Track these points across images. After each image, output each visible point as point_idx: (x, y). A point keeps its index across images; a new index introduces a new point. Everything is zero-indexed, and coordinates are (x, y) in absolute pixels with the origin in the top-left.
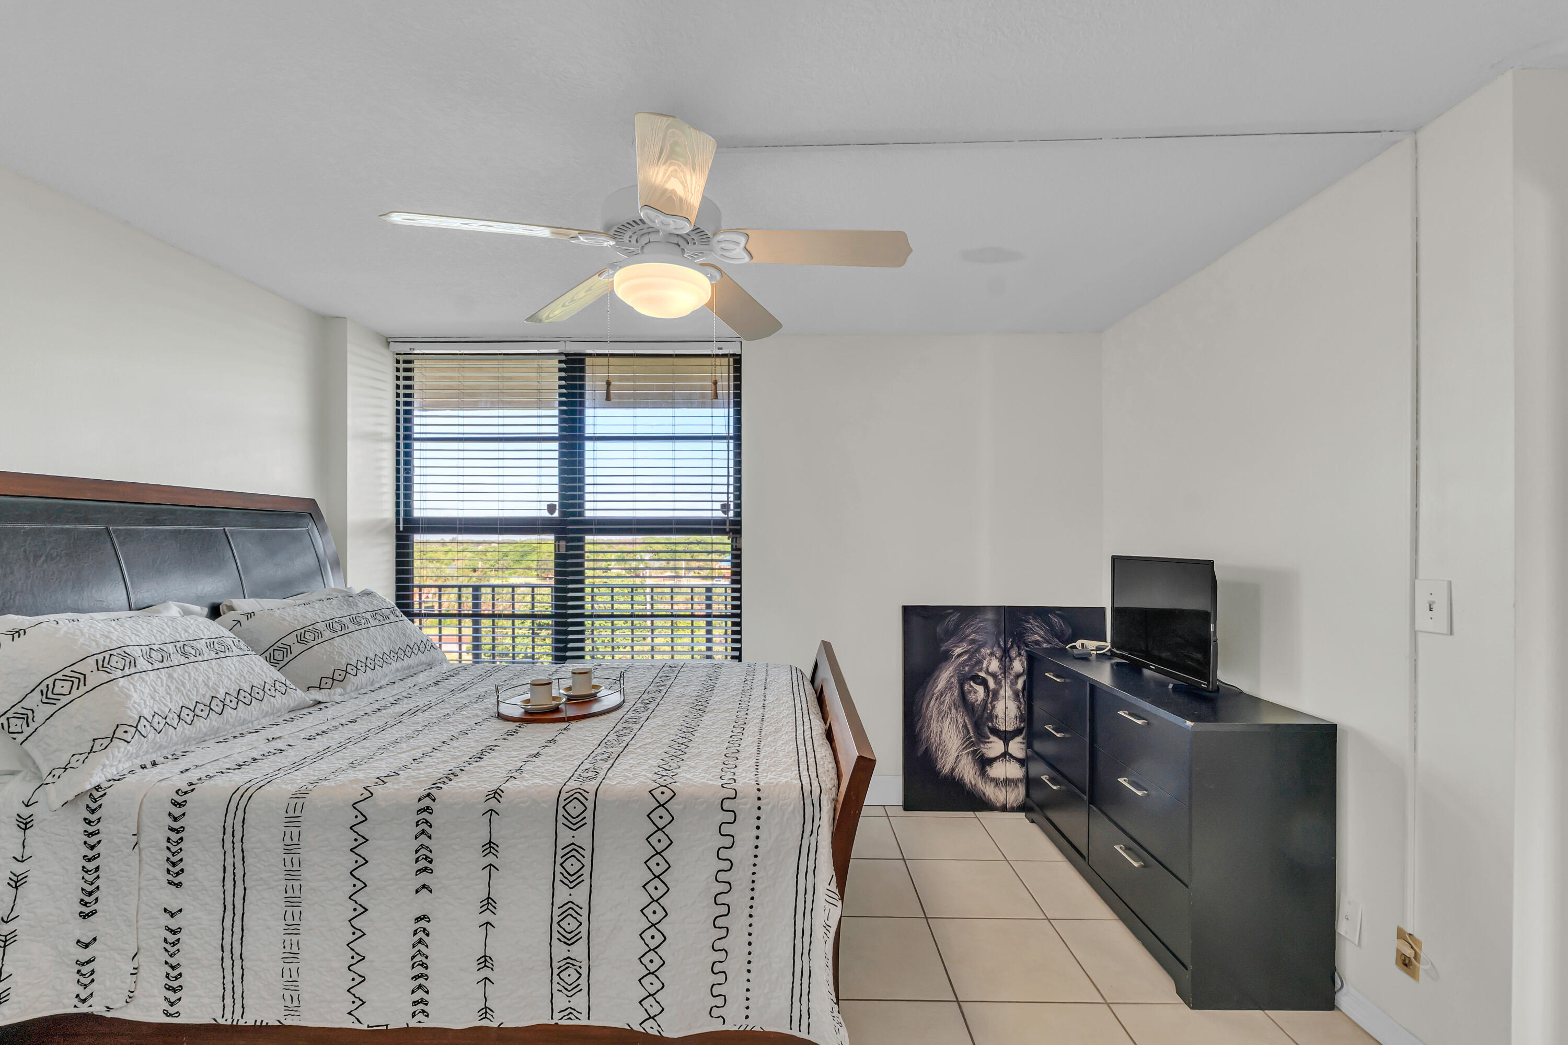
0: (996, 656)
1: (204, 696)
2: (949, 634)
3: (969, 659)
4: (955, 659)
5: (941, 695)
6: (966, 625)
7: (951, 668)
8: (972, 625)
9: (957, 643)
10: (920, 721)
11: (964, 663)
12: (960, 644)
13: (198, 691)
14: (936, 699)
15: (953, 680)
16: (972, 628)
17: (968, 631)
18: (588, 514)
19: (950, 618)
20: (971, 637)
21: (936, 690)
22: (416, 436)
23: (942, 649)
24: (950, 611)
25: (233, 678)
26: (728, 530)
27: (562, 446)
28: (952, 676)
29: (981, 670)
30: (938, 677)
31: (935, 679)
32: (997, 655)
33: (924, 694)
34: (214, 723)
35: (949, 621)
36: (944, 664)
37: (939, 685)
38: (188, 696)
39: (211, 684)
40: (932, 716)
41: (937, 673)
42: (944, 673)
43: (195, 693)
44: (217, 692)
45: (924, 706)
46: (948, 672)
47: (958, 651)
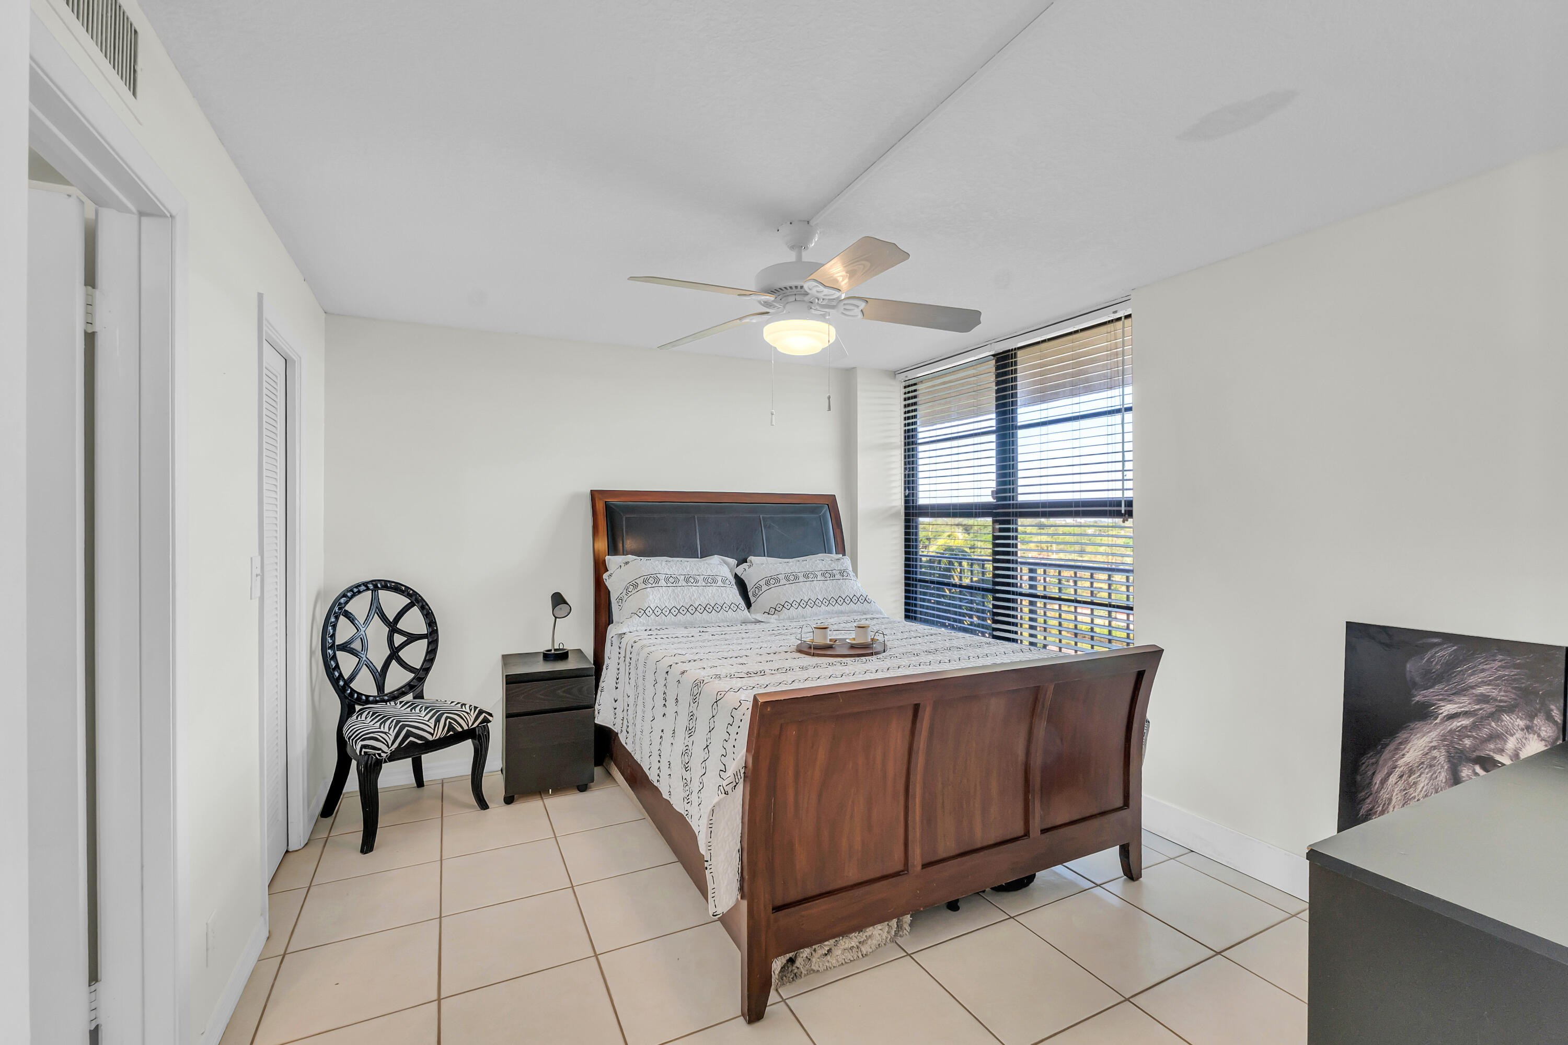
0: (1539, 736)
1: (687, 603)
2: (1432, 678)
3: (1475, 726)
4: (1443, 721)
5: (1411, 772)
6: (1469, 669)
7: (1434, 734)
8: (1483, 671)
9: (1449, 696)
10: (1368, 801)
11: (1463, 732)
12: (1456, 699)
13: (684, 601)
14: (1401, 777)
15: (1435, 753)
16: (1482, 675)
17: (1472, 680)
18: (1021, 498)
19: (1433, 651)
20: (1482, 690)
21: (1400, 762)
22: (920, 441)
23: (1417, 699)
24: (1436, 640)
25: (707, 598)
26: (1123, 512)
27: (998, 438)
28: (1434, 748)
29: (1501, 751)
30: (1406, 741)
31: (1401, 743)
32: (1543, 734)
33: (1377, 762)
34: (689, 618)
35: (1432, 657)
36: (1419, 724)
37: (1408, 755)
38: (679, 602)
39: (693, 598)
40: (1390, 800)
41: (1403, 735)
42: (1418, 739)
43: (683, 601)
44: (695, 603)
45: (1377, 780)
46: (1426, 739)
47: (1449, 708)
